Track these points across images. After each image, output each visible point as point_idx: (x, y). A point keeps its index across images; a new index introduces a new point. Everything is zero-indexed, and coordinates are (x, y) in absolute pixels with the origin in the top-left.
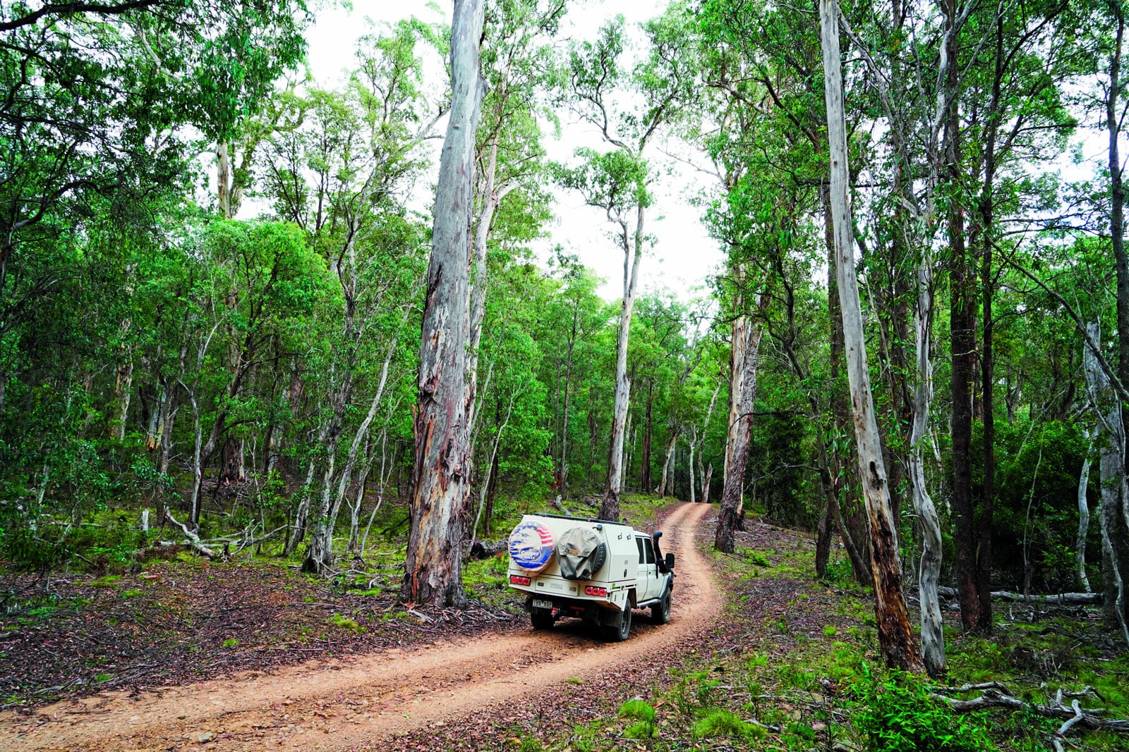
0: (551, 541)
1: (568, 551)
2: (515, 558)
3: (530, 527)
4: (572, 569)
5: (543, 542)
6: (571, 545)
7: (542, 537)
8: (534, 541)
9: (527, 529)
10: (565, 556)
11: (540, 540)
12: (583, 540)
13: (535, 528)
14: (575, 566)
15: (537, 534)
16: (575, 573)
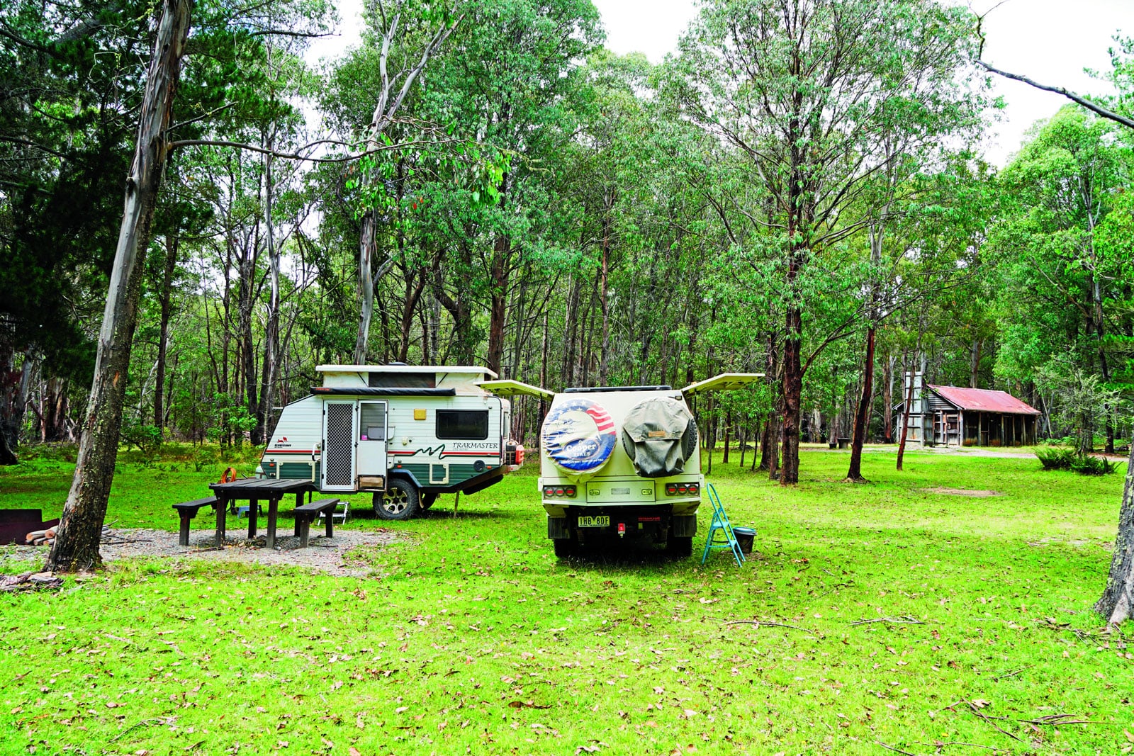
0: (611, 425)
1: (646, 435)
2: (558, 459)
3: (574, 408)
4: (658, 461)
5: (600, 429)
6: (650, 426)
7: (598, 421)
8: (586, 429)
9: (571, 412)
10: (642, 444)
11: (595, 426)
12: (668, 416)
13: (585, 409)
14: (662, 455)
15: (589, 417)
16: (664, 465)
